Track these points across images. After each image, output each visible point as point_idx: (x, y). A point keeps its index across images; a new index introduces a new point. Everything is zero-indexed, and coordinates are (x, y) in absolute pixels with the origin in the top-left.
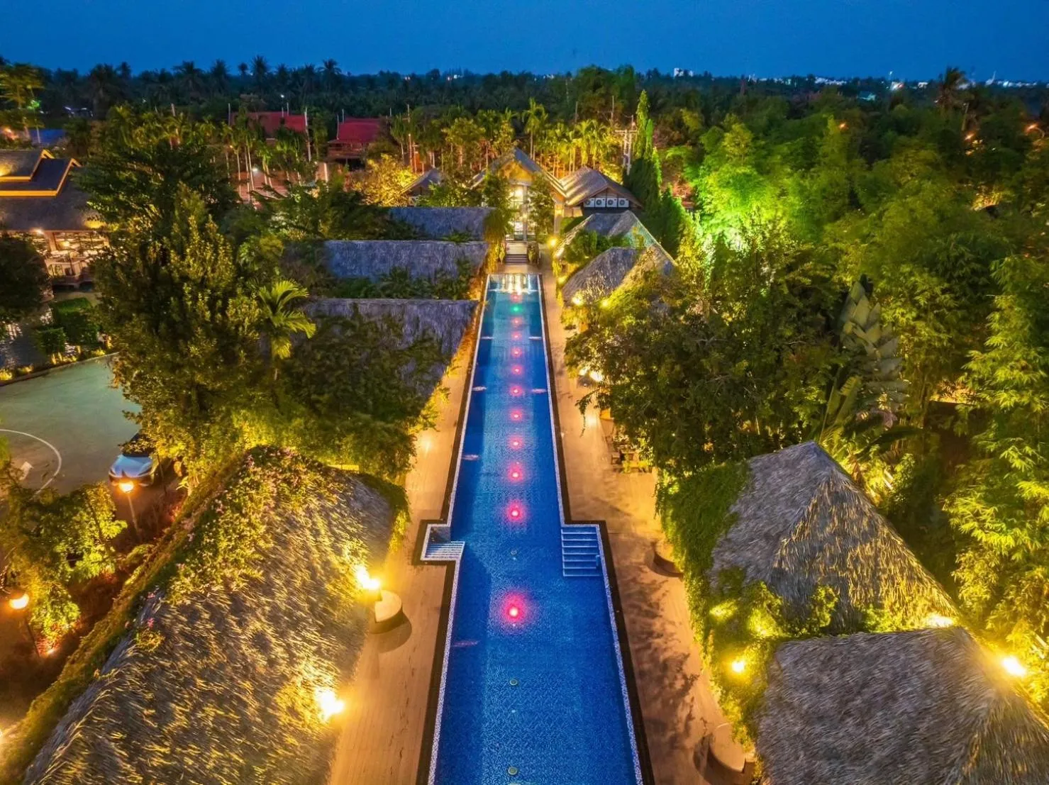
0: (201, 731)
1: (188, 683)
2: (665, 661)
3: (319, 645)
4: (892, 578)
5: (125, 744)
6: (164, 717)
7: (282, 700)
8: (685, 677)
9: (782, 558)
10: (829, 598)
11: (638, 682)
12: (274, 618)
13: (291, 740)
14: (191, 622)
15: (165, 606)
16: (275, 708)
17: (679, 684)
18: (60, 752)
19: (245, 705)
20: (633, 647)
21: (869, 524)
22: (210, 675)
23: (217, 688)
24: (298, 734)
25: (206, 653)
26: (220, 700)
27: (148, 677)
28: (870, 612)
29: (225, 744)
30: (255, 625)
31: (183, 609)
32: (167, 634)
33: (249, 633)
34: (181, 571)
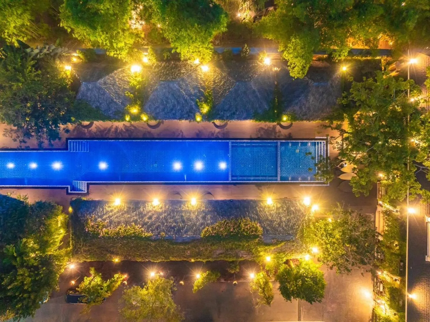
0: (174, 220)
1: (166, 225)
2: (125, 129)
3: (143, 208)
4: (123, 77)
5: (182, 230)
6: (175, 227)
7: (160, 210)
8: (130, 126)
9: (119, 102)
10: (127, 93)
11: (132, 137)
12: (142, 217)
13: (167, 207)
14: (154, 230)
15: (154, 235)
16: (162, 211)
17: (133, 128)
18: (188, 236)
19: (165, 216)
20: (121, 137)
21: (111, 77)
22: (163, 223)
23: (164, 221)
24: (165, 206)
25: (159, 225)
26: (166, 220)
27: (169, 231)
28: (131, 84)
29: (174, 217)
30: (147, 220)
31: (152, 233)
32: (160, 232)
33: (149, 220)
34: (144, 236)
